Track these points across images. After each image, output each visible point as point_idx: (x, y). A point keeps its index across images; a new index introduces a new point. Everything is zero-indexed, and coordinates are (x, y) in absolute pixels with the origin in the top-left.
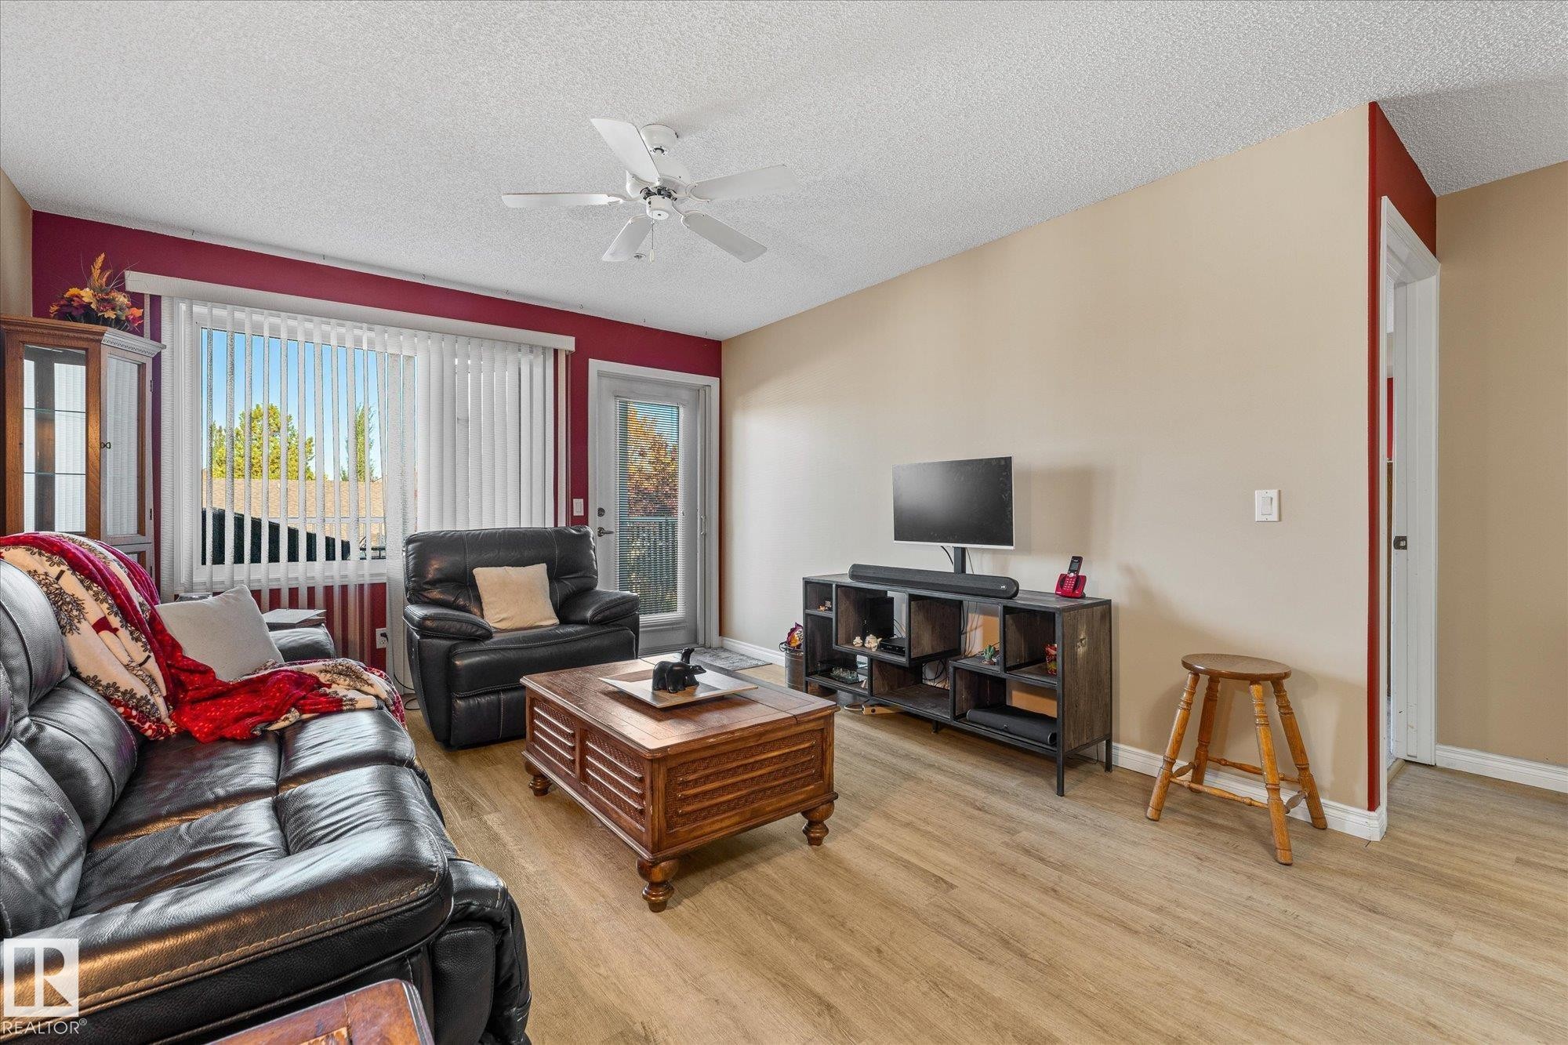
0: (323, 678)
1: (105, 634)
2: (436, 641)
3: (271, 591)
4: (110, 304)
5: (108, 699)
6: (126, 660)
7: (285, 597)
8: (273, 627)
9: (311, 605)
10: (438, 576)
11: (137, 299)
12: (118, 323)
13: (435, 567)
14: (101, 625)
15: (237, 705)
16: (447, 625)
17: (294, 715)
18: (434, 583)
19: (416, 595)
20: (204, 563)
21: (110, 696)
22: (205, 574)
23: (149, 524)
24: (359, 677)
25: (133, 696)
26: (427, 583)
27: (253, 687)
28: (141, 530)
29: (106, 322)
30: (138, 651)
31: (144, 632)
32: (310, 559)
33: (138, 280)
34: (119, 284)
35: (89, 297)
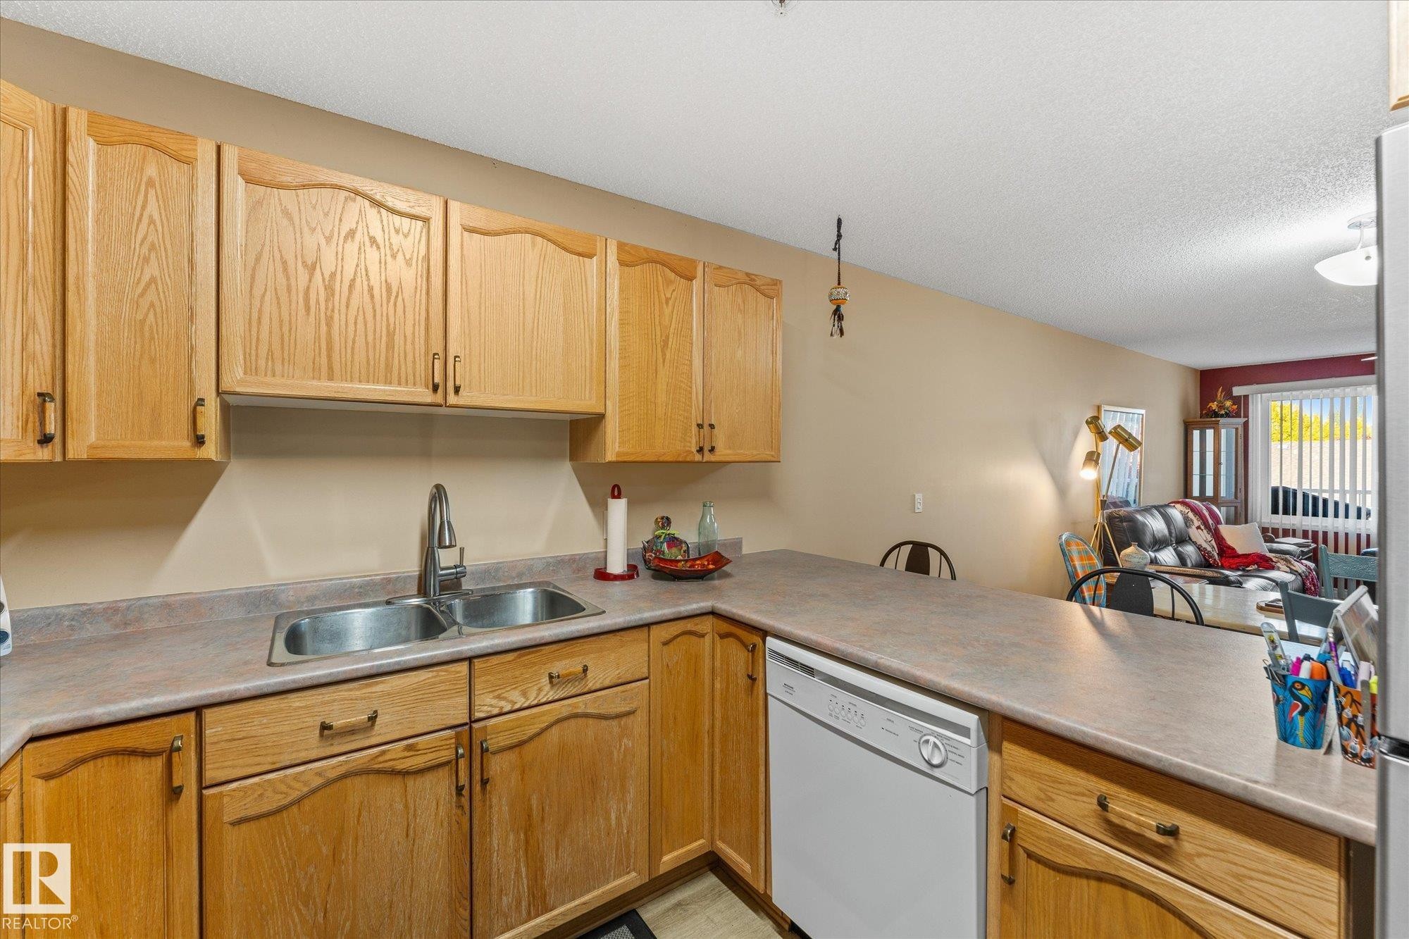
0: (1274, 559)
1: (1199, 530)
4: (1223, 407)
5: (1199, 549)
6: (1205, 539)
11: (1236, 400)
12: (1227, 415)
14: (1198, 528)
21: (1199, 548)
25: (1206, 550)
27: (1246, 556)
29: (1222, 416)
30: (1209, 537)
31: (1212, 532)
32: (1294, 514)
33: (1238, 391)
34: (1229, 395)
35: (1214, 406)
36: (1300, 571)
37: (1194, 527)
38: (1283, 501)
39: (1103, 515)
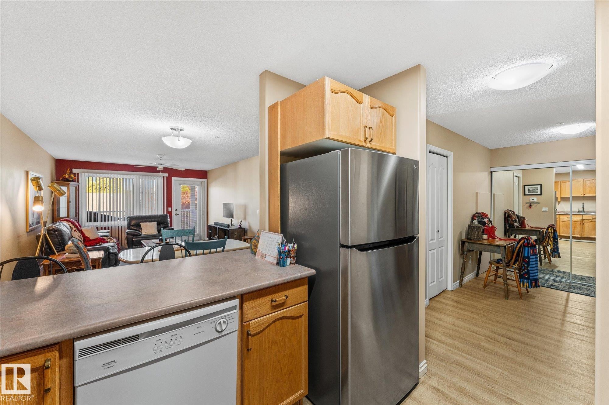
0: (106, 239)
1: (75, 232)
2: (130, 236)
3: (104, 227)
4: (70, 177)
6: (78, 235)
7: (103, 228)
8: (99, 233)
9: (108, 230)
10: (133, 224)
11: (74, 174)
12: (72, 181)
13: (133, 222)
14: (75, 231)
15: (93, 242)
16: (132, 233)
17: (101, 243)
18: (132, 226)
19: (129, 228)
20: (87, 222)
22: (87, 224)
23: (77, 215)
24: (111, 239)
26: (131, 226)
28: (76, 217)
29: (70, 181)
30: (80, 234)
31: (80, 232)
32: (108, 221)
33: (75, 171)
34: (71, 172)
35: (67, 176)
36: (115, 242)
37: (73, 231)
38: (93, 217)
39: (45, 229)
